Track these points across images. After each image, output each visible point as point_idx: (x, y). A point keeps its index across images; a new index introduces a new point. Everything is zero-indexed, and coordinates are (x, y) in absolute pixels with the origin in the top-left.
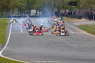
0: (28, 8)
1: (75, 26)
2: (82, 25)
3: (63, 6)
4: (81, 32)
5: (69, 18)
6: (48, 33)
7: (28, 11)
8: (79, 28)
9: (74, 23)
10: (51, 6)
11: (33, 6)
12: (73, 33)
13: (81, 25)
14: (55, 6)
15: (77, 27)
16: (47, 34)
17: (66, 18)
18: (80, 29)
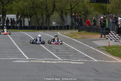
1: (99, 48)
2: (113, 47)
3: (72, 8)
4: (112, 59)
5: (83, 32)
6: (45, 60)
8: (108, 51)
9: (96, 42)
10: (46, 7)
12: (97, 61)
13: (109, 45)
14: (54, 7)
15: (102, 49)
16: (44, 62)
17: (77, 31)
18: (109, 54)
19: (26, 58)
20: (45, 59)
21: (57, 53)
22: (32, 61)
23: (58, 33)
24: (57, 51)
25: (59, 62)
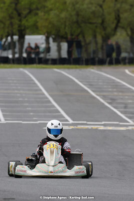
0: (16, 26)
6: (104, 125)
7: (16, 38)
10: (103, 22)
11: (36, 22)
14: (119, 21)
16: (102, 128)
19: (67, 121)
20: (103, 123)
21: (126, 111)
22: (79, 127)
23: (127, 71)
24: (125, 107)
25: (130, 128)
